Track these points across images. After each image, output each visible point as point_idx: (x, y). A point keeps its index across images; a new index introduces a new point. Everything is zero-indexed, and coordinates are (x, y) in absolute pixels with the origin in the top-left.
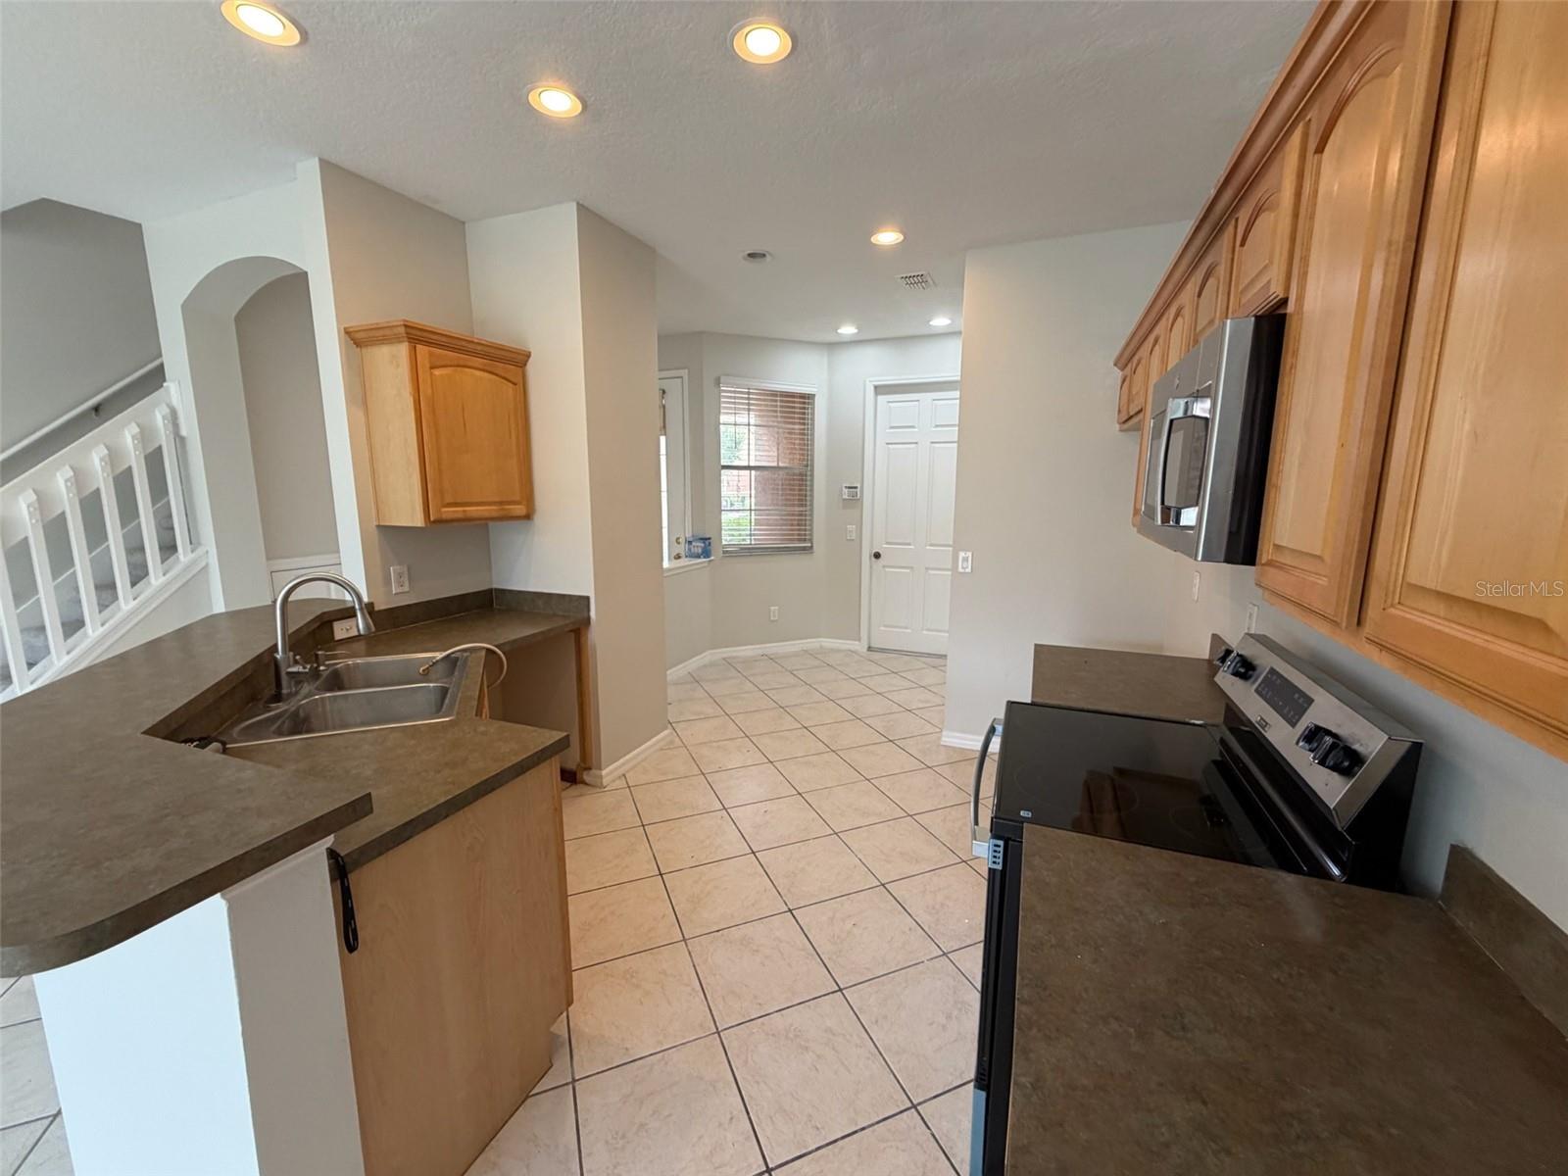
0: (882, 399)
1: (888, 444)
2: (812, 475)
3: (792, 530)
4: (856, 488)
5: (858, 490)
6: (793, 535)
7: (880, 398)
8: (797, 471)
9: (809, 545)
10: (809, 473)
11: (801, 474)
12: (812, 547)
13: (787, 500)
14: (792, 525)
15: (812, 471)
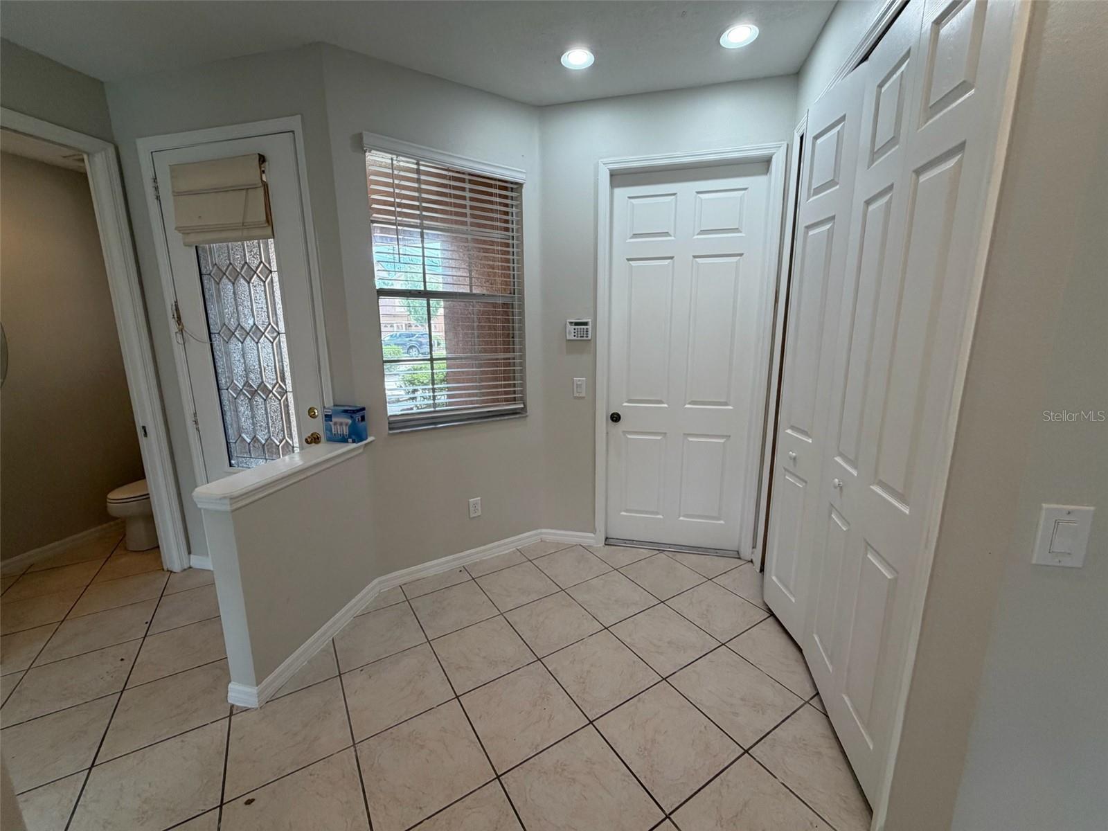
0: (622, 193)
1: (628, 260)
2: (521, 306)
3: (496, 386)
4: (586, 324)
5: (589, 327)
6: (498, 393)
7: (617, 191)
8: (500, 301)
9: (522, 406)
10: (516, 303)
11: (505, 305)
12: (524, 409)
13: (487, 343)
14: (496, 379)
15: (522, 299)
